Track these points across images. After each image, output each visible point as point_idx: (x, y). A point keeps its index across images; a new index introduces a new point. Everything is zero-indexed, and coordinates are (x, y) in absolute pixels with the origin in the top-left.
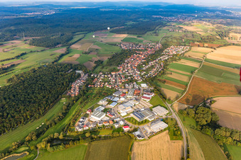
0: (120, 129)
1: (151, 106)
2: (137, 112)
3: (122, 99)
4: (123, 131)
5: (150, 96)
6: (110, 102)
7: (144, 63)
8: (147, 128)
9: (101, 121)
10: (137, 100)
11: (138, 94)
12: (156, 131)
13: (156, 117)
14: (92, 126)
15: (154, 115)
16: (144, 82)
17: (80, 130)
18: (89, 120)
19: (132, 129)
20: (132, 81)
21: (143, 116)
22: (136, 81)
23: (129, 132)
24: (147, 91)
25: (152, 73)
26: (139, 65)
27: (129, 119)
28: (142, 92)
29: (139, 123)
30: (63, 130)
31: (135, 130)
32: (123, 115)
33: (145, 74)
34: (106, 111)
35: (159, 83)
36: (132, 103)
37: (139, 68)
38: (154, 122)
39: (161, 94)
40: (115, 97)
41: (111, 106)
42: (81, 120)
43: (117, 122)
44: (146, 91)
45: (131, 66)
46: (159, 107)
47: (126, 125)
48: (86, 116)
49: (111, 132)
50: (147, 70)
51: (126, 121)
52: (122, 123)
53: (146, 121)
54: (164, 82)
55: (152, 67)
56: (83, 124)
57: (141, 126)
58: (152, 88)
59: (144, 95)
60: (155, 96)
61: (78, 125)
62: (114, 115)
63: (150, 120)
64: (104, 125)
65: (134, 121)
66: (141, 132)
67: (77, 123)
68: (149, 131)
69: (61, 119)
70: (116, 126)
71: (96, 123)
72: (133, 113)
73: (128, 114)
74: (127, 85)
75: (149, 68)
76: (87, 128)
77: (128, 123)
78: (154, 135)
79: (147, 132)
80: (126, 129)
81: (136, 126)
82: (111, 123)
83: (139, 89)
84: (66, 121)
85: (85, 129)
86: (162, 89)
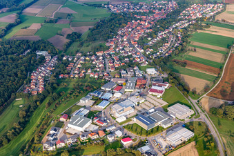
0: (116, 144)
1: (165, 104)
2: (142, 115)
3: (118, 95)
4: (122, 146)
5: (163, 89)
6: (97, 101)
7: (149, 35)
8: (161, 140)
9: (85, 133)
10: (141, 95)
11: (143, 86)
12: (175, 143)
13: (174, 122)
14: (70, 141)
15: (170, 119)
16: (151, 65)
17: (51, 148)
18: (65, 132)
19: (137, 142)
20: (131, 65)
21: (152, 122)
22: (138, 65)
23: (131, 147)
24: (158, 81)
25: (164, 50)
26: (141, 39)
27: (131, 128)
28: (149, 82)
29: (148, 133)
30: (22, 150)
31: (142, 144)
32: (120, 120)
33: (152, 54)
34: (91, 115)
35: (176, 67)
36: (134, 100)
37: (142, 43)
38: (171, 129)
39: (180, 84)
40: (105, 92)
41: (100, 107)
42: (52, 132)
43: (111, 133)
44: (156, 80)
45: (129, 41)
46: (178, 105)
47: (126, 137)
48: (60, 125)
49: (102, 148)
50: (156, 46)
51: (126, 131)
52: (119, 134)
53: (158, 129)
54: (184, 64)
55: (164, 40)
56: (55, 139)
57: (151, 138)
58: (165, 76)
59: (153, 87)
60: (170, 87)
61: (48, 141)
62: (105, 121)
63: (165, 127)
64: (90, 139)
65: (139, 130)
66: (151, 146)
67: (45, 138)
68: (164, 144)
69: (17, 133)
70: (111, 139)
71: (76, 136)
72: (136, 116)
73: (128, 119)
74: (123, 72)
75: (159, 42)
76: (63, 145)
77: (130, 133)
78: (172, 151)
79: (160, 146)
80: (126, 144)
81: (143, 137)
82: (102, 134)
83: (144, 78)
84: (27, 136)
85: (58, 146)
86: (182, 75)
